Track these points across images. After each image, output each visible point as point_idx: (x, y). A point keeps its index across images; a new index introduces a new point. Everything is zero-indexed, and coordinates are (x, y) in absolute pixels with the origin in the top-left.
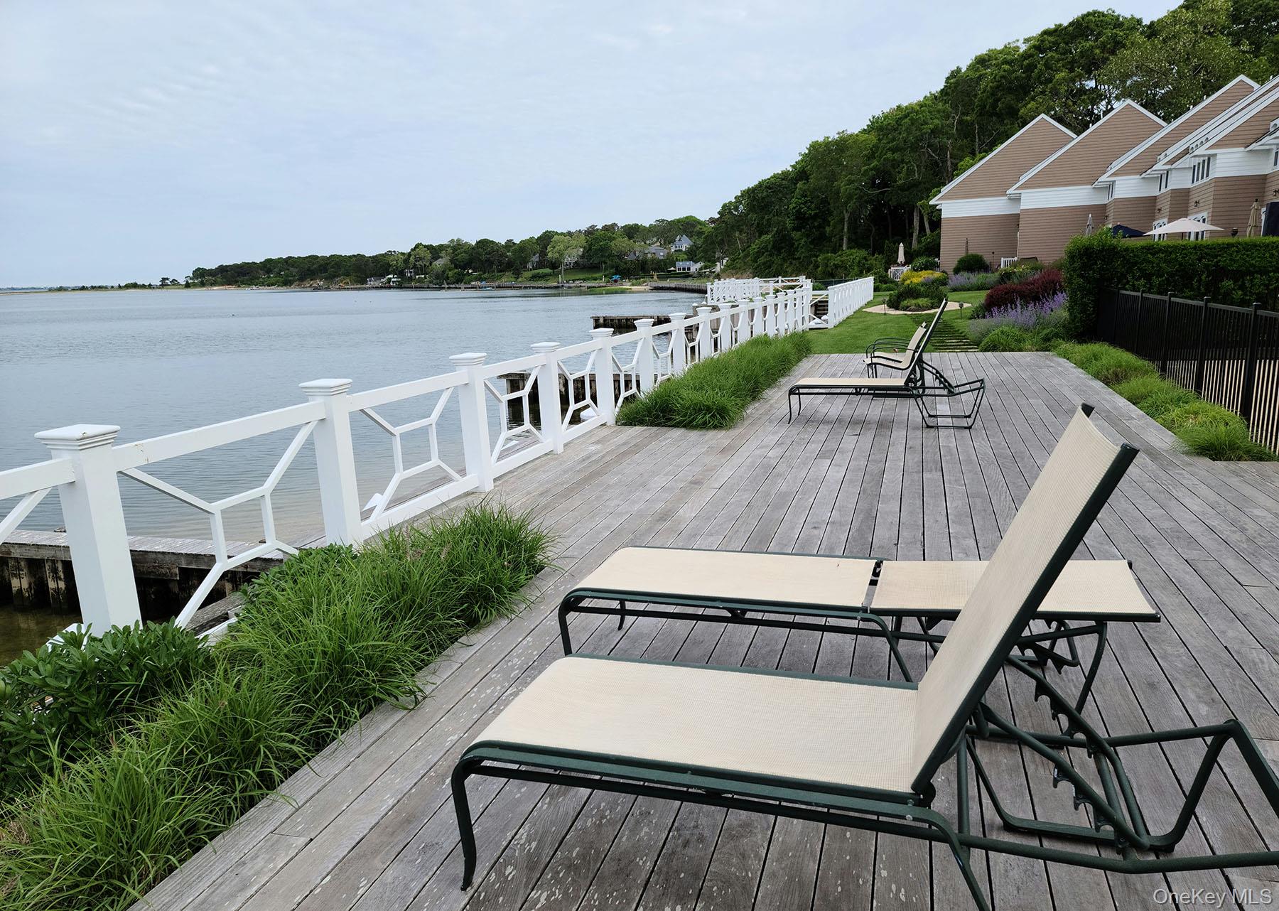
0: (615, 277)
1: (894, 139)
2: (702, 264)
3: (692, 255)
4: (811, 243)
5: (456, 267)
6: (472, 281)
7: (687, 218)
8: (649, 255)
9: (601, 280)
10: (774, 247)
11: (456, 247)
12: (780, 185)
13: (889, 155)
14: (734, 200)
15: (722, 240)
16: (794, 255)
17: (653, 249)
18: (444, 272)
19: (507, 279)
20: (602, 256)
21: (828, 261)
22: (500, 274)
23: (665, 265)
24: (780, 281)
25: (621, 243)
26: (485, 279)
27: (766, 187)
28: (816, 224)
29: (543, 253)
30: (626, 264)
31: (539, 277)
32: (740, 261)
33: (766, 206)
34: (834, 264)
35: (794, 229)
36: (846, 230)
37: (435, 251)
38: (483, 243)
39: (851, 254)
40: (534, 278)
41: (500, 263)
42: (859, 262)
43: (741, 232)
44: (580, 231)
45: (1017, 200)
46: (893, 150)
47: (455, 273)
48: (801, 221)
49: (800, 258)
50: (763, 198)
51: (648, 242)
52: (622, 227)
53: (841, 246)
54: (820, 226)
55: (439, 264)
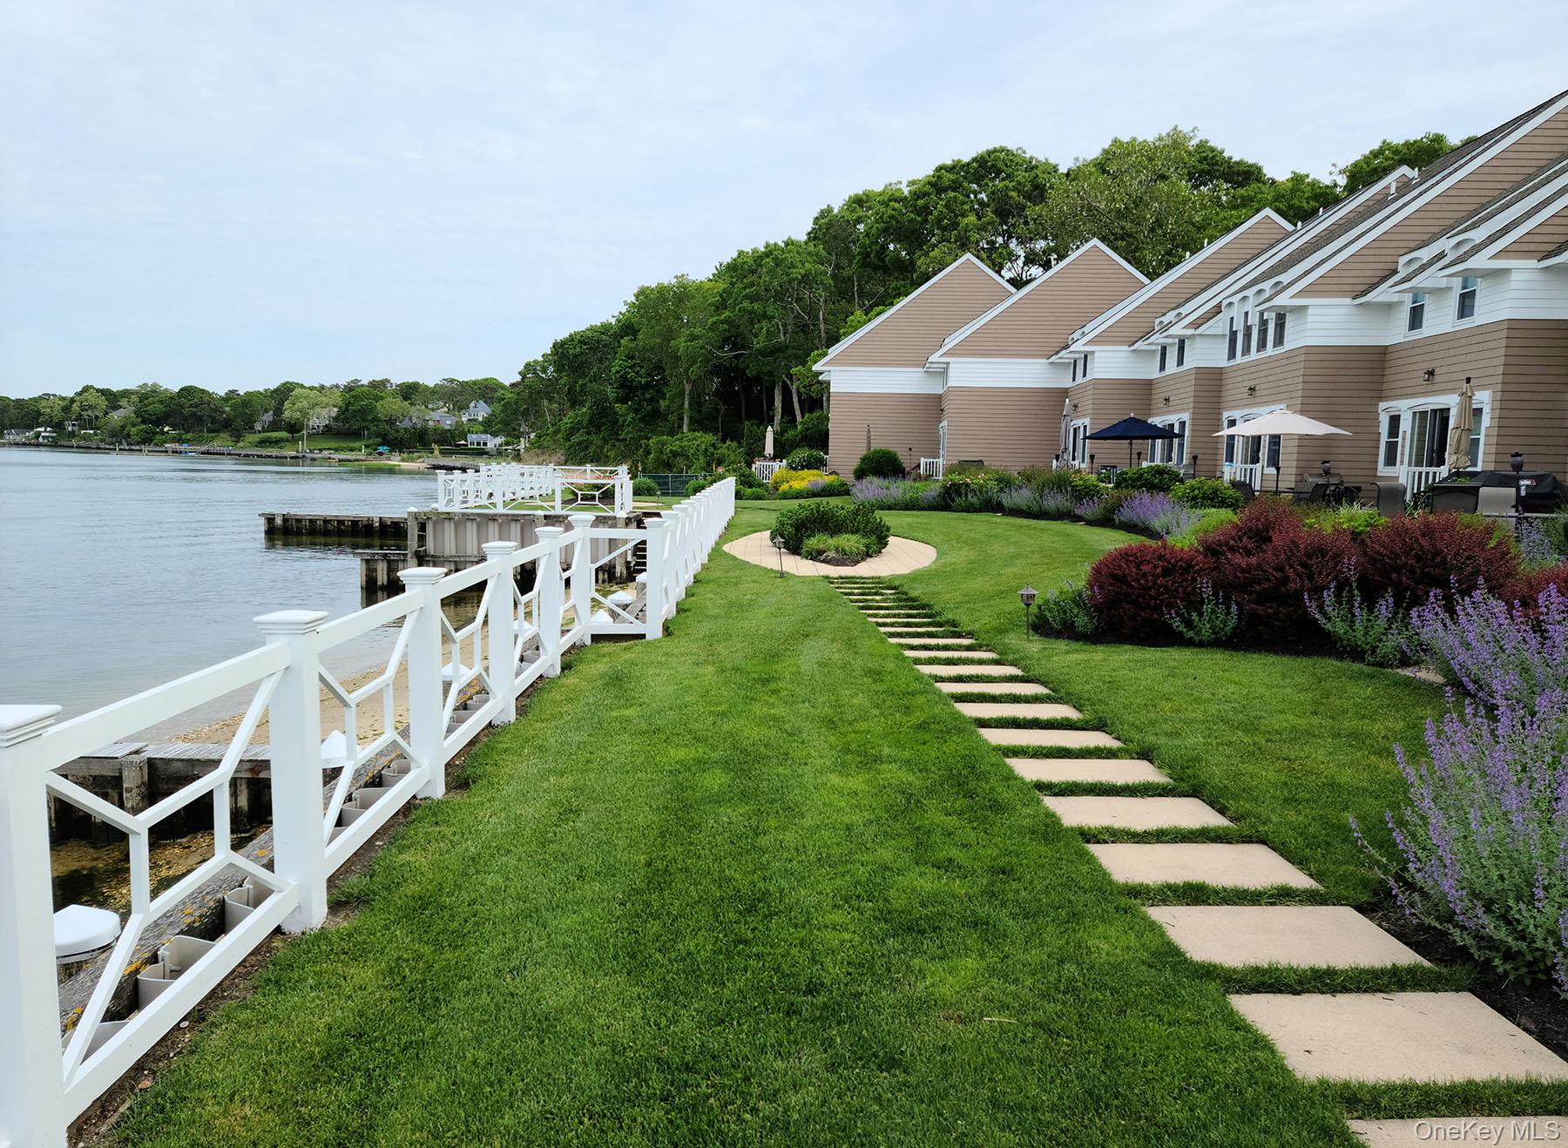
0: (381, 449)
1: (752, 284)
2: (503, 439)
3: (488, 426)
4: (642, 420)
5: (144, 422)
6: (166, 442)
7: (486, 380)
8: (431, 423)
9: (360, 450)
10: (591, 422)
11: (147, 395)
12: (598, 342)
13: (746, 304)
14: (541, 359)
15: (527, 409)
16: (617, 434)
17: (435, 415)
18: (123, 427)
19: (221, 442)
20: (364, 420)
21: (663, 445)
22: (212, 435)
23: (453, 437)
24: (588, 471)
25: (391, 405)
26: (187, 441)
27: (580, 342)
28: (648, 396)
29: (279, 411)
30: (397, 432)
31: (271, 443)
32: (548, 438)
33: (581, 365)
34: (671, 450)
35: (618, 400)
36: (686, 405)
37: (113, 399)
38: (187, 391)
39: (694, 439)
40: (263, 443)
41: (214, 421)
42: (706, 450)
43: (551, 400)
44: (337, 386)
45: (944, 373)
46: (753, 298)
47: (142, 430)
48: (628, 389)
49: (626, 440)
50: (575, 356)
51: (430, 406)
52: (397, 386)
53: (680, 427)
54: (651, 400)
55: (116, 416)
